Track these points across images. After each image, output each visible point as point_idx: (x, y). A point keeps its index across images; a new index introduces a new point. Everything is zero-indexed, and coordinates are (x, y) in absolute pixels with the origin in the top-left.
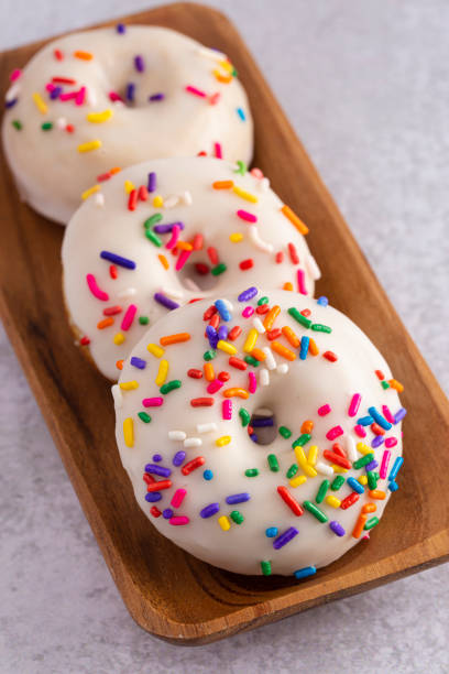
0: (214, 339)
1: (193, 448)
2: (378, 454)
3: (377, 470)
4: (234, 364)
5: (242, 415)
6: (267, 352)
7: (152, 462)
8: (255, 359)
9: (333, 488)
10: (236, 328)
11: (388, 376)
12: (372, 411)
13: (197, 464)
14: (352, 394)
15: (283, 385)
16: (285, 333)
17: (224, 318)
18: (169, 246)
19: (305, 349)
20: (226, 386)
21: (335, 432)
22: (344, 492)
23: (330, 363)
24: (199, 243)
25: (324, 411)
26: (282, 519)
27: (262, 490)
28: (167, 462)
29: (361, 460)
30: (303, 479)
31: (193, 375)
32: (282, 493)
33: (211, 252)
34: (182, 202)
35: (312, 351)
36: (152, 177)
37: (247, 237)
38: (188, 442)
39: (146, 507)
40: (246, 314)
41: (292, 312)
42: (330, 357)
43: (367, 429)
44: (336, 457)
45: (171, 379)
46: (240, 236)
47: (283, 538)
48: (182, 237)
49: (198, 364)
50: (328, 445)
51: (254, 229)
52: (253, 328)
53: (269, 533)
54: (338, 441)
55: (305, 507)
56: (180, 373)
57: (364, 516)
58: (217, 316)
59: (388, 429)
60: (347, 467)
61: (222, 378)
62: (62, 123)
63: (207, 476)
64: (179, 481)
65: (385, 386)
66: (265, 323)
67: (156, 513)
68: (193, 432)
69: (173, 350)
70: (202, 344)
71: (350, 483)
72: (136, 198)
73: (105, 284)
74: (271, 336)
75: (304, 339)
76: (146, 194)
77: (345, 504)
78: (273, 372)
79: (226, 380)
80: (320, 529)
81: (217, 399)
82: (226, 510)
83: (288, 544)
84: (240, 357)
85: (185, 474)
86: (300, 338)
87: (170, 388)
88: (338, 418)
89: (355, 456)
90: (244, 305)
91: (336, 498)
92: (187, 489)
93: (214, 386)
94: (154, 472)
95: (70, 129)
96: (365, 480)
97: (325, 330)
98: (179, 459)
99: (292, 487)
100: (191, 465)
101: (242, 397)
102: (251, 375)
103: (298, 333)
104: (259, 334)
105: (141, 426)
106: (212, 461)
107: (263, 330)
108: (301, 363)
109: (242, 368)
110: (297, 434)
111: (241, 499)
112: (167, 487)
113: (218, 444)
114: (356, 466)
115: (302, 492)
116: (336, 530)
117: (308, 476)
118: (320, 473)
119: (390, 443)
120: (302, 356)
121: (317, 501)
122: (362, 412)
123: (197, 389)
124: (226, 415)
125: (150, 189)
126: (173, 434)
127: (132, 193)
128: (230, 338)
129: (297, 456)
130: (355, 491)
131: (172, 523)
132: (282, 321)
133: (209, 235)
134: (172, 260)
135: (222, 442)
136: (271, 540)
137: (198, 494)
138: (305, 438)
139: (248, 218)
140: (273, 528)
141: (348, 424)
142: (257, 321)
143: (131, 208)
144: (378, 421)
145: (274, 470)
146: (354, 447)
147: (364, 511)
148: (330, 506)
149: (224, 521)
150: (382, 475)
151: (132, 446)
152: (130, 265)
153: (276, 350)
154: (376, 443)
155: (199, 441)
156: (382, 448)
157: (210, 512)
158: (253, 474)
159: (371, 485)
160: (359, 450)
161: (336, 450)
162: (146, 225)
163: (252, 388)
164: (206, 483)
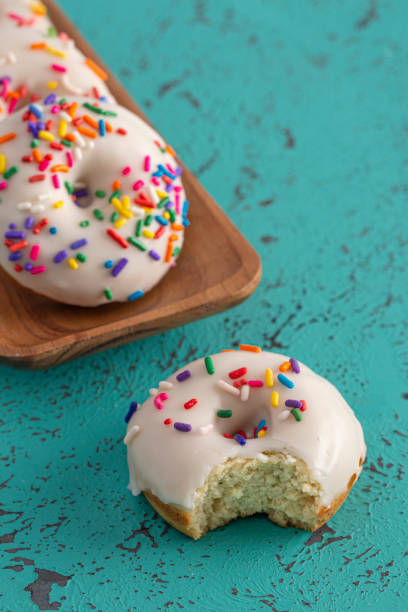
0: (34, 132)
1: (38, 213)
2: (172, 196)
3: (174, 207)
4: (53, 147)
5: (67, 185)
6: (77, 135)
7: (9, 230)
8: (68, 140)
9: (147, 223)
10: (49, 121)
11: (163, 144)
12: (160, 167)
13: (43, 223)
14: (143, 156)
16: (86, 120)
17: (38, 117)
19: (101, 129)
20: (52, 164)
21: (137, 186)
22: (154, 226)
23: (123, 136)
25: (126, 171)
26: (114, 254)
28: (20, 228)
29: (161, 202)
30: (124, 221)
31: (26, 160)
32: (111, 234)
35: (108, 129)
38: (34, 209)
40: (53, 111)
41: (86, 106)
42: (121, 132)
44: (142, 201)
45: (10, 166)
47: (116, 269)
49: (27, 152)
50: (134, 195)
52: (62, 119)
53: (107, 265)
54: (142, 190)
55: (130, 240)
56: (15, 161)
57: (171, 245)
58: (32, 116)
59: (173, 179)
60: (152, 207)
61: (48, 158)
63: (53, 231)
64: (32, 240)
65: (163, 151)
66: (70, 115)
67: (19, 269)
68: (35, 200)
70: (25, 139)
71: (157, 219)
74: (75, 123)
75: (101, 123)
77: (157, 235)
78: (84, 149)
79: (51, 159)
80: (143, 256)
82: (71, 254)
83: (122, 271)
84: (57, 141)
85: (35, 233)
86: (97, 122)
87: (10, 173)
88: (137, 174)
89: (156, 200)
90: (50, 107)
91: (150, 231)
92: (39, 244)
93: (43, 164)
94: (13, 236)
96: (167, 216)
97: (112, 114)
98: (27, 223)
99: (117, 228)
100: (40, 225)
101: (64, 171)
102: (68, 155)
103: (95, 118)
104: (68, 124)
106: (54, 220)
107: (70, 119)
108: (102, 139)
109: (60, 149)
110: (109, 192)
111: (82, 243)
112: (24, 247)
113: (55, 207)
114: (159, 206)
115: (124, 229)
116: (154, 256)
117: (127, 218)
118: (136, 215)
119: (177, 189)
120: (101, 134)
121: (137, 234)
122: (153, 168)
123: (32, 170)
124: (56, 184)
126: (21, 206)
128: (47, 129)
129: (115, 207)
130: (162, 225)
131: (32, 273)
132: (81, 112)
135: (58, 205)
136: (109, 270)
137: (48, 246)
138: (116, 191)
140: (110, 262)
141: (146, 177)
142: (64, 114)
144: (165, 173)
145: (101, 219)
146: (155, 193)
147: (171, 240)
148: (145, 236)
150: (177, 209)
153: (83, 132)
154: (168, 190)
155: (42, 207)
156: (173, 193)
157: (60, 258)
158: (85, 224)
159: (172, 220)
160: (158, 192)
161: (142, 197)
163: (70, 164)
164: (52, 237)
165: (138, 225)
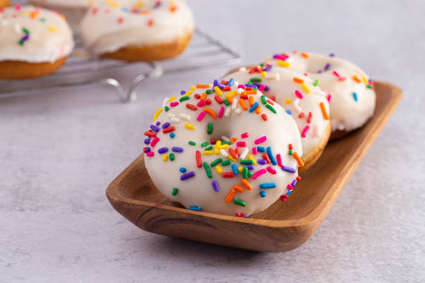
0: (215, 85)
1: (174, 122)
3: (252, 173)
4: (217, 99)
6: (235, 101)
7: (155, 125)
8: (229, 103)
12: (269, 150)
13: (173, 130)
14: (263, 136)
16: (250, 100)
19: (254, 108)
20: (208, 107)
22: (228, 170)
23: (263, 120)
25: (245, 136)
28: (160, 126)
31: (197, 97)
32: (197, 154)
37: (292, 102)
38: (174, 119)
41: (262, 97)
42: (264, 118)
43: (259, 154)
44: (233, 152)
45: (188, 96)
47: (186, 176)
50: (235, 148)
51: (297, 100)
53: (183, 170)
55: (206, 165)
56: (193, 95)
59: (274, 165)
60: (235, 158)
61: (208, 103)
63: (173, 136)
64: (160, 134)
65: (290, 153)
66: (244, 92)
68: (178, 116)
69: (199, 89)
71: (233, 167)
75: (256, 103)
78: (232, 111)
80: (208, 181)
81: (200, 110)
82: (170, 152)
83: (187, 180)
84: (223, 99)
85: (164, 132)
86: (254, 103)
87: (184, 99)
89: (243, 157)
91: (220, 169)
92: (161, 139)
93: (202, 104)
94: (154, 129)
97: (273, 111)
98: (166, 126)
99: (204, 154)
100: (170, 130)
101: (213, 117)
102: (223, 108)
105: (163, 113)
107: (240, 93)
108: (248, 114)
109: (220, 103)
111: (179, 150)
112: (154, 136)
113: (186, 126)
114: (241, 162)
115: (208, 159)
116: (216, 187)
118: (221, 154)
120: (251, 112)
121: (211, 166)
122: (263, 145)
123: (195, 102)
124: (200, 119)
126: (169, 114)
128: (223, 89)
130: (234, 173)
131: (148, 155)
135: (188, 126)
136: (181, 174)
139: (299, 95)
141: (251, 146)
144: (269, 155)
145: (203, 146)
146: (245, 154)
148: (217, 171)
150: (254, 177)
151: (155, 120)
153: (240, 103)
154: (261, 163)
155: (178, 120)
156: (263, 167)
157: (162, 151)
158: (192, 144)
159: (243, 175)
161: (236, 151)
164: (170, 139)
165: (219, 162)
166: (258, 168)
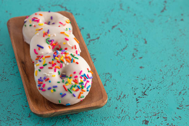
0: (54, 56)
1: (48, 76)
3: (84, 85)
4: (58, 62)
5: (59, 72)
6: (65, 60)
7: (39, 78)
8: (62, 61)
9: (74, 87)
10: (59, 55)
12: (85, 74)
13: (48, 79)
14: (81, 70)
15: (67, 67)
16: (69, 58)
17: (57, 54)
18: (51, 44)
19: (72, 61)
20: (55, 66)
21: (76, 77)
22: (76, 88)
24: (57, 44)
25: (75, 73)
26: (64, 92)
27: (60, 86)
28: (42, 79)
29: (80, 83)
30: (68, 84)
31: (50, 63)
32: (64, 86)
33: (60, 46)
34: (54, 36)
35: (74, 61)
36: (48, 30)
37: (66, 44)
38: (47, 75)
39: (38, 87)
40: (62, 53)
41: (71, 55)
42: (77, 63)
43: (83, 78)
44: (76, 81)
45: (46, 63)
46: (65, 43)
47: (63, 95)
48: (53, 43)
49: (51, 61)
50: (74, 79)
51: (68, 42)
52: (63, 56)
53: (61, 94)
54: (76, 78)
55: (68, 90)
56: (47, 63)
57: (81, 94)
59: (88, 79)
60: (77, 83)
61: (55, 64)
62: (34, 25)
63: (50, 82)
64: (44, 82)
65: (89, 71)
66: (65, 55)
67: (40, 89)
68: (48, 73)
69: (47, 58)
70: (52, 58)
71: (78, 86)
72: (45, 34)
73: (37, 51)
74: (66, 58)
76: (47, 34)
77: (76, 91)
78: (65, 64)
79: (56, 64)
80: (70, 95)
82: (53, 88)
83: (64, 97)
84: (59, 61)
85: (46, 81)
86: (72, 59)
87: (45, 65)
88: (77, 74)
89: (79, 82)
91: (75, 89)
92: (46, 84)
93: (53, 65)
94: (40, 80)
95: (35, 26)
96: (81, 86)
97: (77, 59)
98: (45, 78)
99: (66, 85)
100: (47, 79)
101: (59, 68)
102: (61, 64)
103: (71, 58)
105: (39, 72)
106: (51, 79)
107: (64, 56)
108: (71, 63)
110: (69, 77)
111: (56, 87)
112: (42, 83)
114: (79, 84)
115: (68, 87)
116: (74, 96)
117: (69, 84)
118: (72, 84)
119: (88, 81)
121: (71, 89)
122: (82, 74)
123: (50, 66)
124: (55, 71)
125: (48, 33)
126: (44, 73)
127: (44, 33)
128: (58, 57)
129: (68, 80)
130: (79, 88)
131: (42, 91)
132: (68, 55)
133: (59, 42)
134: (51, 47)
135: (54, 76)
136: (61, 95)
137: (48, 85)
138: (70, 78)
139: (67, 39)
140: (61, 93)
141: (79, 76)
143: (44, 36)
144: (85, 76)
145: (63, 82)
146: (79, 80)
147: (81, 93)
148: (73, 90)
149: (52, 90)
150: (85, 87)
151: (37, 76)
152: (42, 48)
153: (66, 60)
154: (85, 80)
155: (49, 75)
156: (86, 82)
157: (49, 89)
158: (59, 82)
159: (82, 88)
160: (80, 81)
161: (76, 80)
162: (46, 40)
163: (61, 67)
164: (49, 83)
165: (72, 86)
166: (85, 83)
